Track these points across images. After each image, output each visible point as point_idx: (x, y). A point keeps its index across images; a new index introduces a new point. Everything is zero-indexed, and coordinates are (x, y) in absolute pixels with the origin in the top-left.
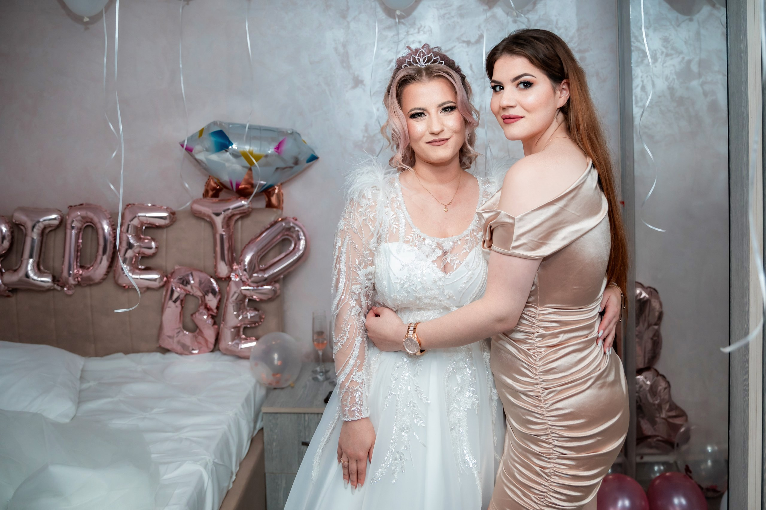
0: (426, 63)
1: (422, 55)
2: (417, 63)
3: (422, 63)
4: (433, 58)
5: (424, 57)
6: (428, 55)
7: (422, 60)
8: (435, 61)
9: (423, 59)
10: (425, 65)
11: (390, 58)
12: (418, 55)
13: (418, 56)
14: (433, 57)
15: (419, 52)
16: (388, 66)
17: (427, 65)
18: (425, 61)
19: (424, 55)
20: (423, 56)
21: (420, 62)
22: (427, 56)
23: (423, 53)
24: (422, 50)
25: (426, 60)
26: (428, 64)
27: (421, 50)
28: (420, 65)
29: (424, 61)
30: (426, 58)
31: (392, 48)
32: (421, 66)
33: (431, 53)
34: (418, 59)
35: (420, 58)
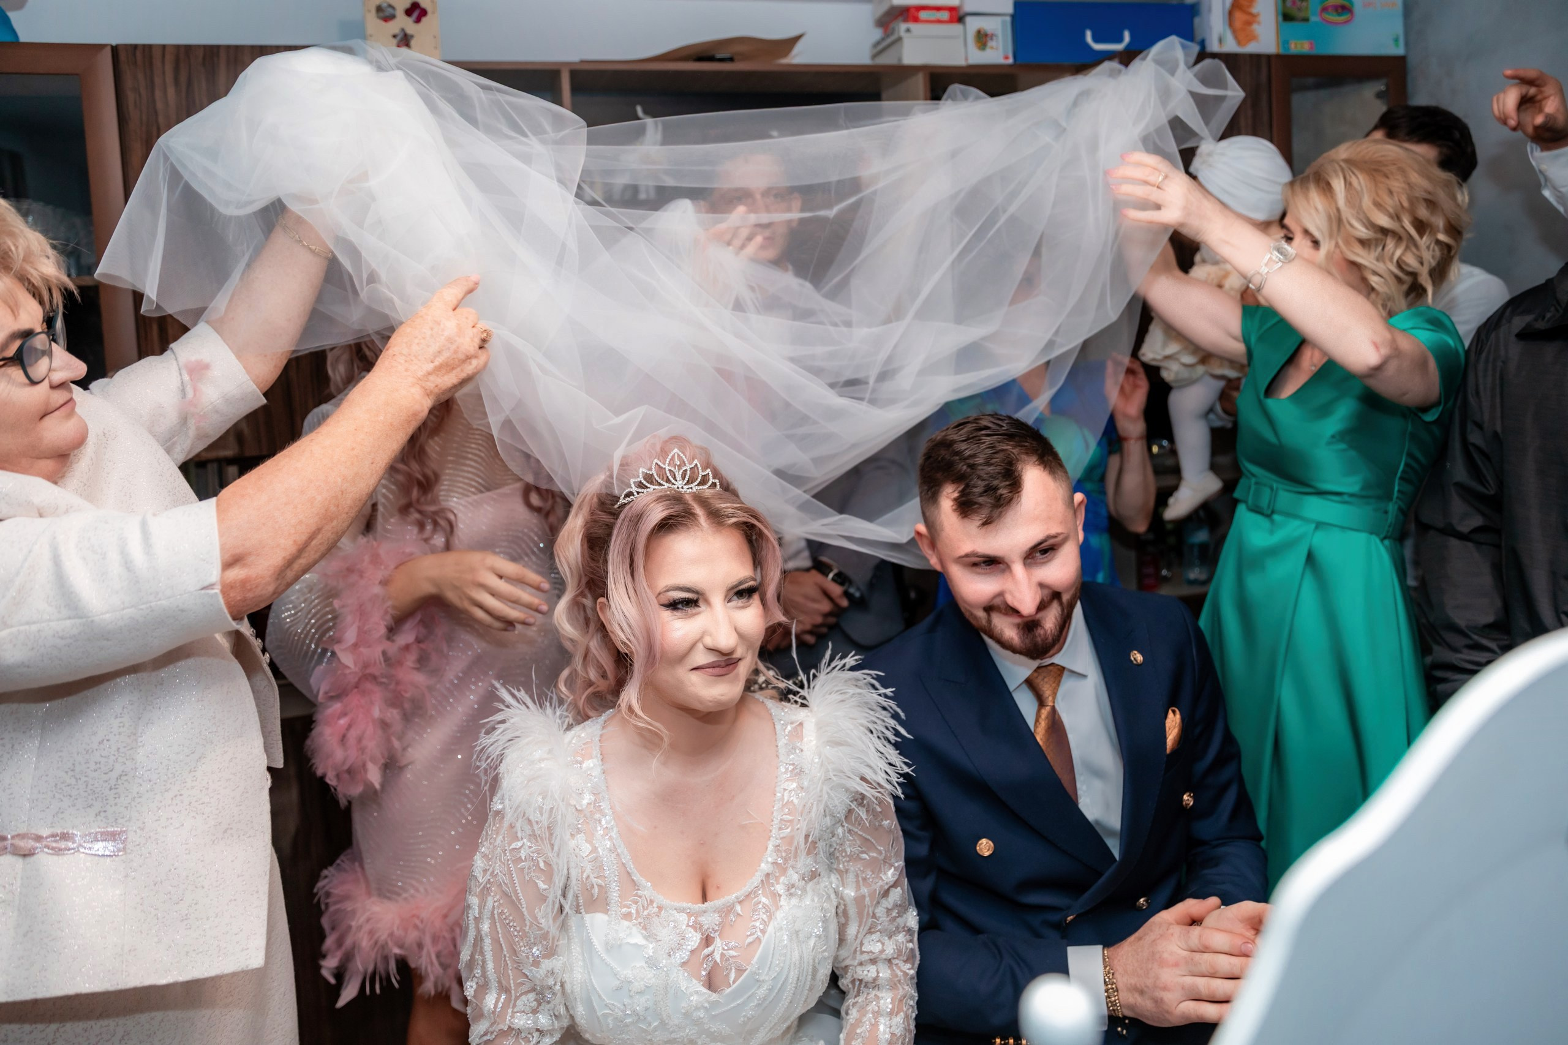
0: (687, 483)
1: (678, 463)
2: (668, 481)
3: (679, 483)
4: (701, 473)
7: (679, 477)
8: (703, 480)
9: (681, 473)
10: (686, 487)
17: (691, 488)
18: (687, 477)
20: (680, 467)
21: (675, 479)
22: (688, 467)
23: (681, 459)
24: (675, 451)
25: (688, 472)
27: (673, 453)
28: (676, 487)
29: (683, 478)
30: (686, 470)
32: (678, 488)
33: (696, 461)
34: (670, 470)
35: (672, 469)
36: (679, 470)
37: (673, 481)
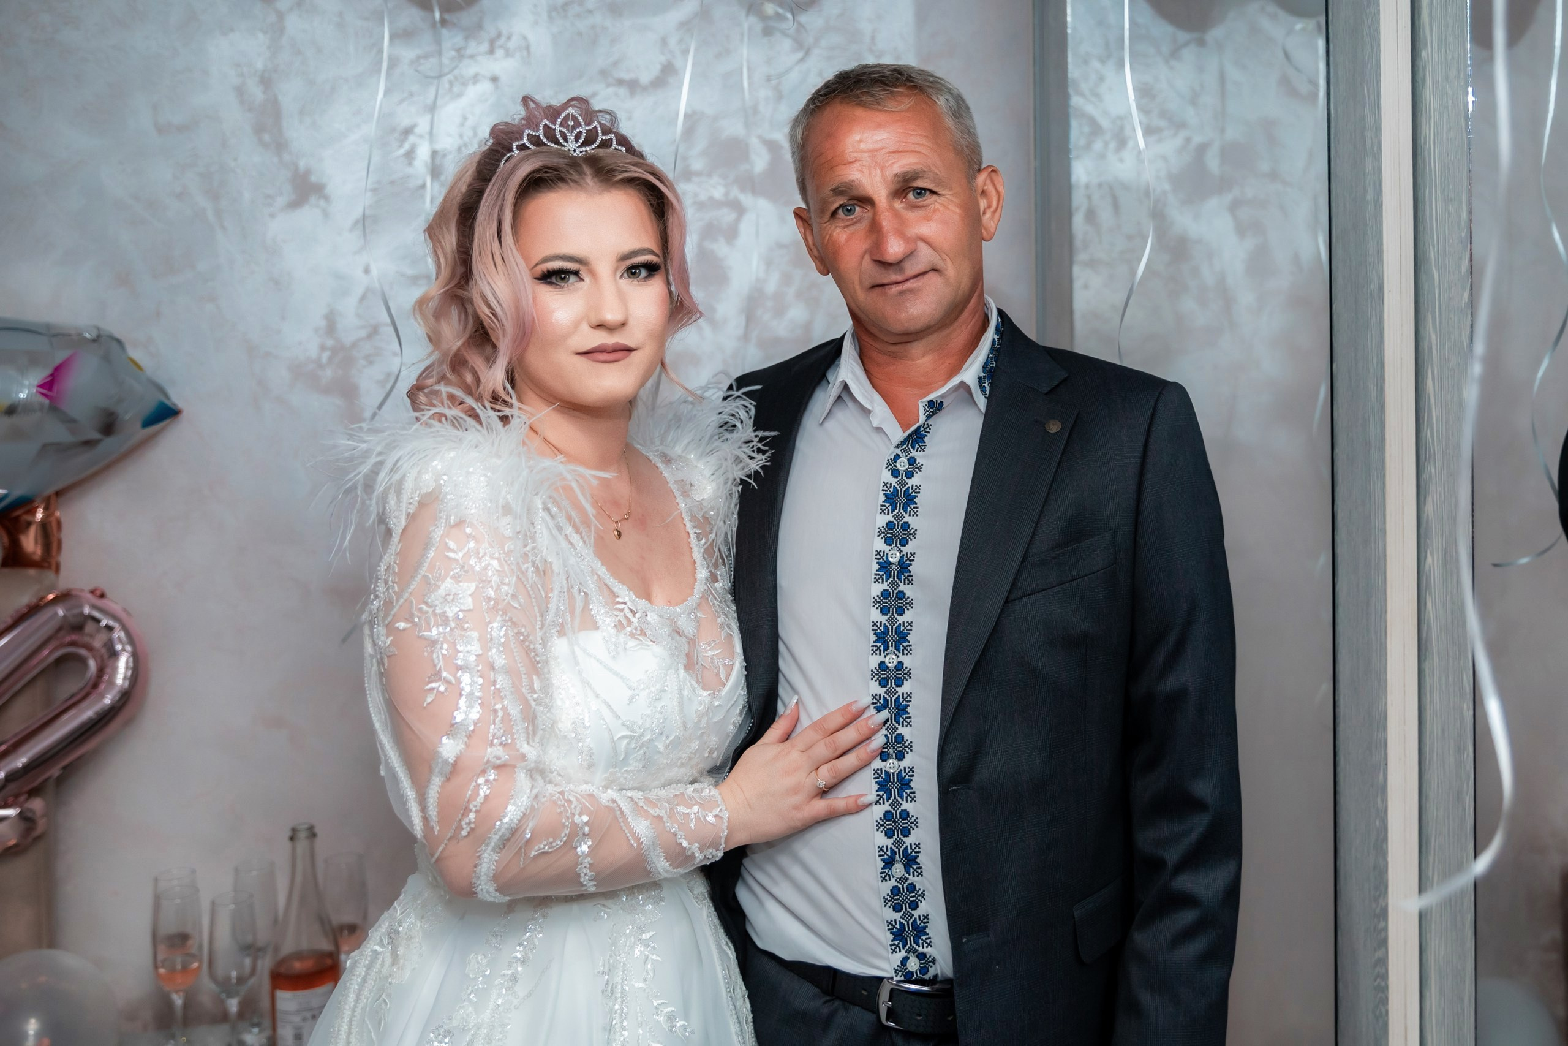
0: (579, 147)
1: (571, 123)
2: (557, 142)
3: (573, 144)
4: (602, 136)
5: (578, 130)
6: (587, 124)
7: (571, 138)
8: (606, 144)
9: (573, 135)
10: (578, 151)
11: (406, 122)
12: (561, 122)
13: (561, 125)
14: (600, 134)
15: (563, 115)
16: (401, 146)
17: (586, 151)
18: (581, 141)
19: (577, 124)
20: (574, 127)
21: (566, 140)
22: (584, 129)
23: (574, 118)
24: (571, 111)
25: (584, 135)
26: (588, 148)
27: (567, 112)
29: (576, 140)
30: (581, 132)
31: (411, 95)
32: (570, 151)
33: (596, 124)
34: (561, 131)
35: (564, 130)
36: (572, 132)
37: (565, 144)
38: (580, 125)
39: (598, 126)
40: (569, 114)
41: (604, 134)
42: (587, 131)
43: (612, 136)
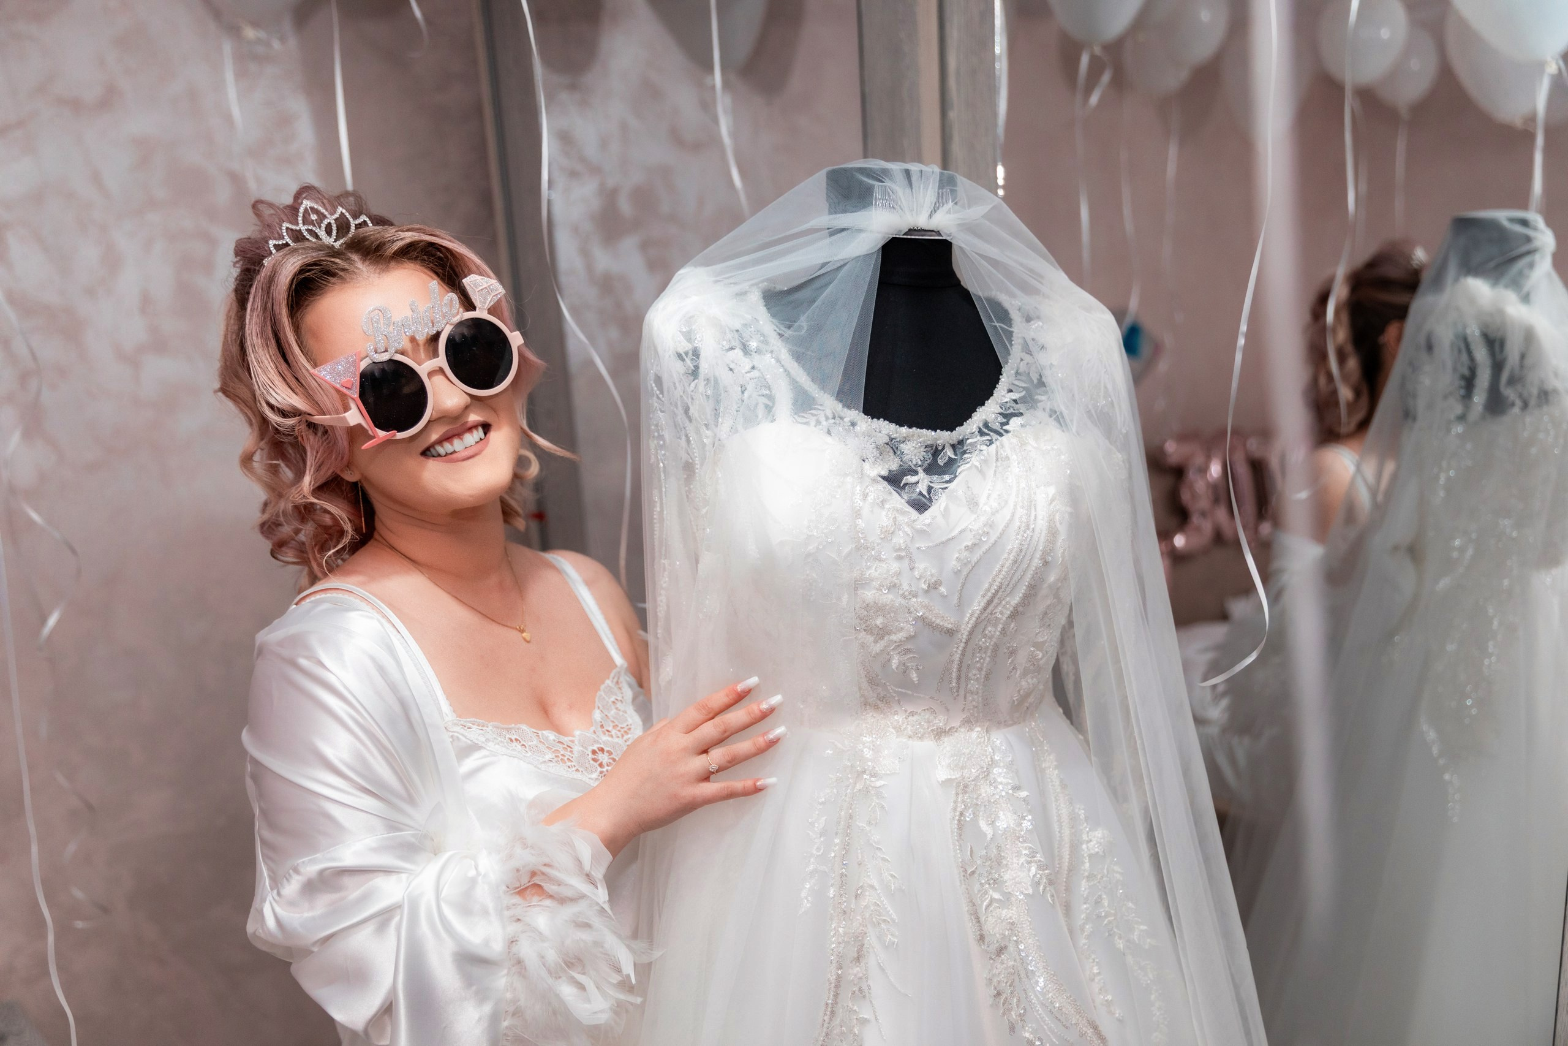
5: (325, 222)
6: (332, 214)
12: (303, 220)
13: (304, 224)
14: (351, 220)
15: (301, 215)
19: (322, 217)
38: (325, 217)
39: (344, 211)
40: (306, 208)
41: (355, 217)
42: (336, 220)
43: (363, 218)
